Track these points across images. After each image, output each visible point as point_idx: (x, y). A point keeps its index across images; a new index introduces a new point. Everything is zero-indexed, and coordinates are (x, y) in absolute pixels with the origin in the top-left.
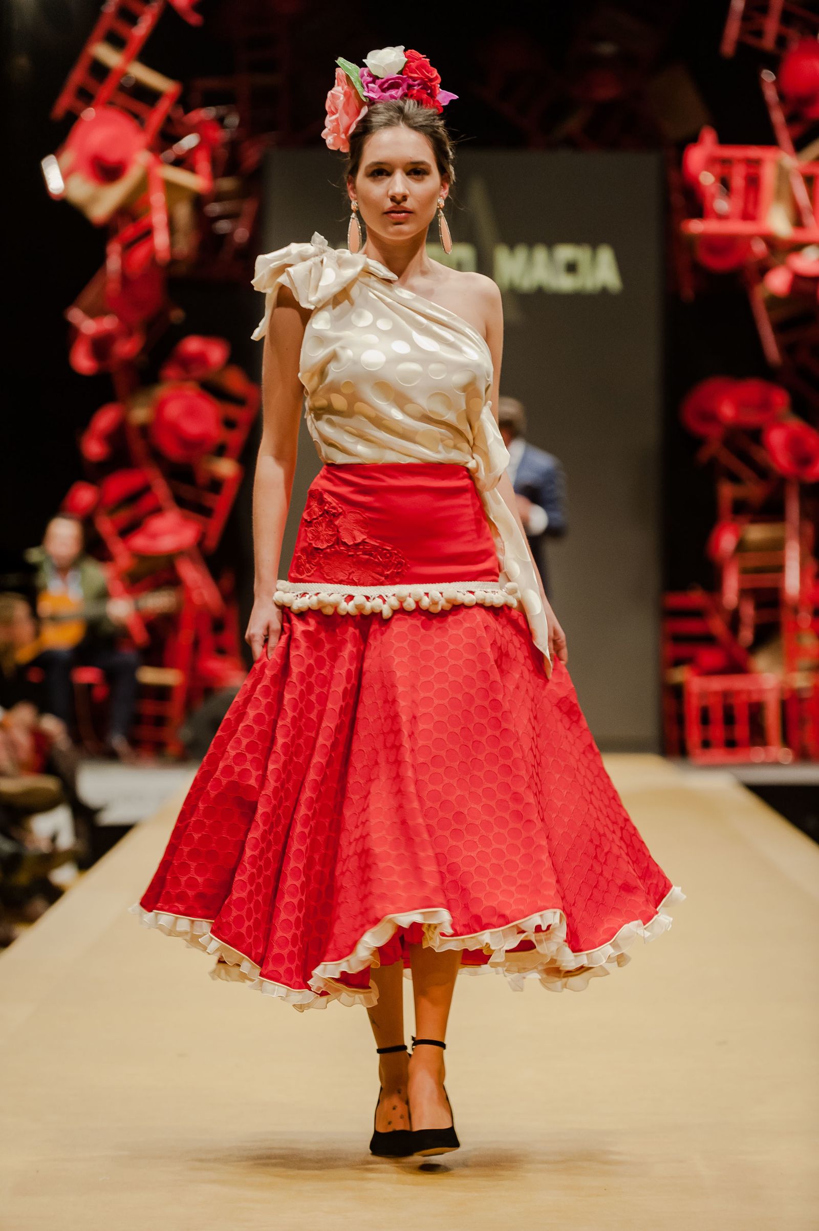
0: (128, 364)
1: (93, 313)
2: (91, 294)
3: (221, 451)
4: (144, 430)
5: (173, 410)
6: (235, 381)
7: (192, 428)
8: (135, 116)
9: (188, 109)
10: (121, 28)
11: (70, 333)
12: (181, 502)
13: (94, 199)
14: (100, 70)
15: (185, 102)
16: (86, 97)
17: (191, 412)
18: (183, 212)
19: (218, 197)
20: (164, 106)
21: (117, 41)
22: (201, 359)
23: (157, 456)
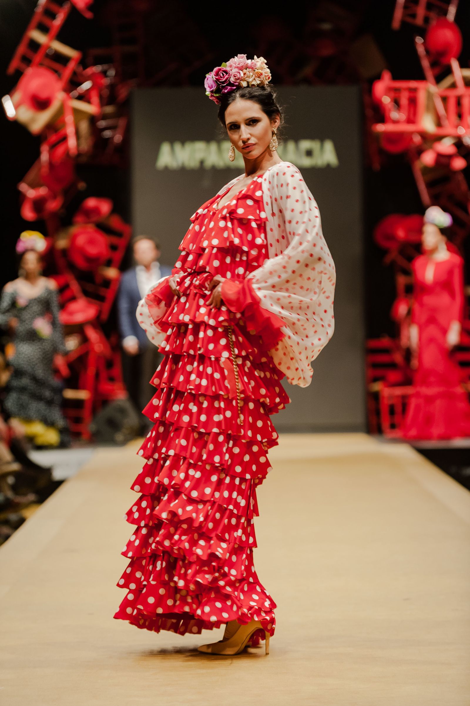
0: (54, 214)
1: (33, 186)
2: (32, 175)
3: (109, 263)
4: (64, 252)
5: (81, 240)
6: (115, 222)
7: (93, 250)
8: (55, 71)
9: (85, 68)
10: (46, 21)
11: (20, 197)
12: (86, 293)
13: (33, 120)
14: (34, 46)
15: (84, 63)
16: (27, 61)
17: (91, 242)
18: (84, 126)
19: (104, 117)
20: (72, 65)
21: (44, 29)
22: (96, 210)
23: (72, 267)
